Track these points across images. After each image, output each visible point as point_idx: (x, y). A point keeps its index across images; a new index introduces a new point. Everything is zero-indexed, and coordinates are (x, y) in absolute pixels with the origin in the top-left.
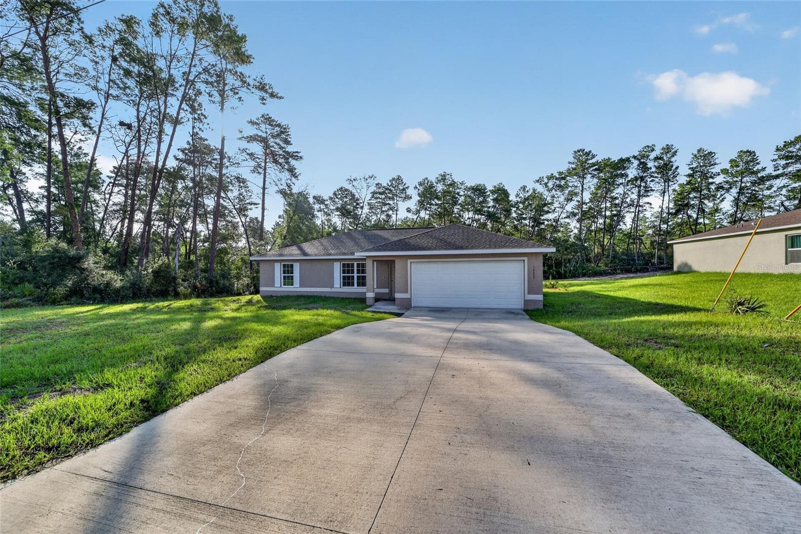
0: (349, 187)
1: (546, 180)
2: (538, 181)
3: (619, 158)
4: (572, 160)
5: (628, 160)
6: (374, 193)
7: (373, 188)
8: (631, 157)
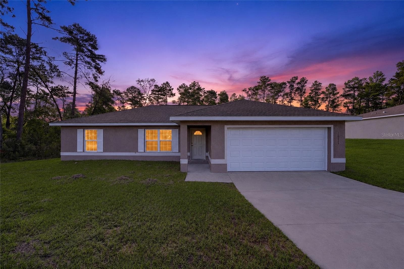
0: (138, 86)
1: (248, 90)
4: (259, 81)
5: (284, 84)
6: (153, 91)
7: (153, 88)
8: (287, 82)
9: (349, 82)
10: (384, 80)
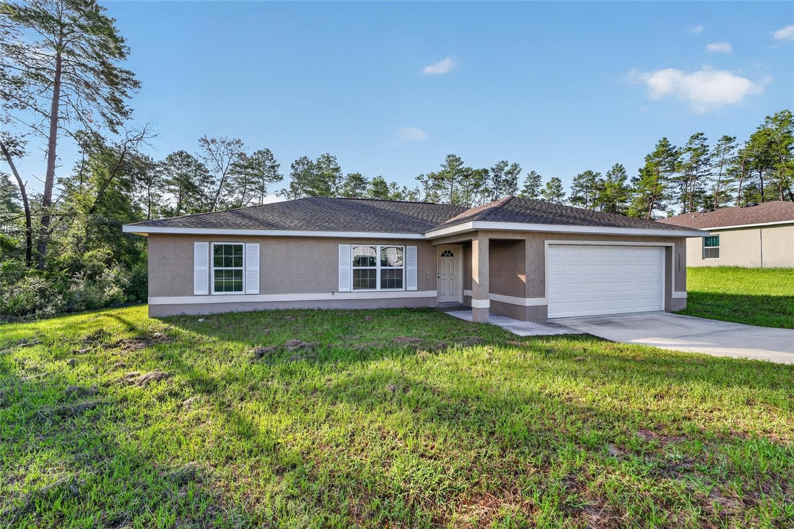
0: (194, 153)
1: (426, 178)
2: (419, 178)
3: (483, 168)
4: (445, 163)
5: (486, 171)
8: (490, 169)
9: (580, 177)
10: (625, 178)
